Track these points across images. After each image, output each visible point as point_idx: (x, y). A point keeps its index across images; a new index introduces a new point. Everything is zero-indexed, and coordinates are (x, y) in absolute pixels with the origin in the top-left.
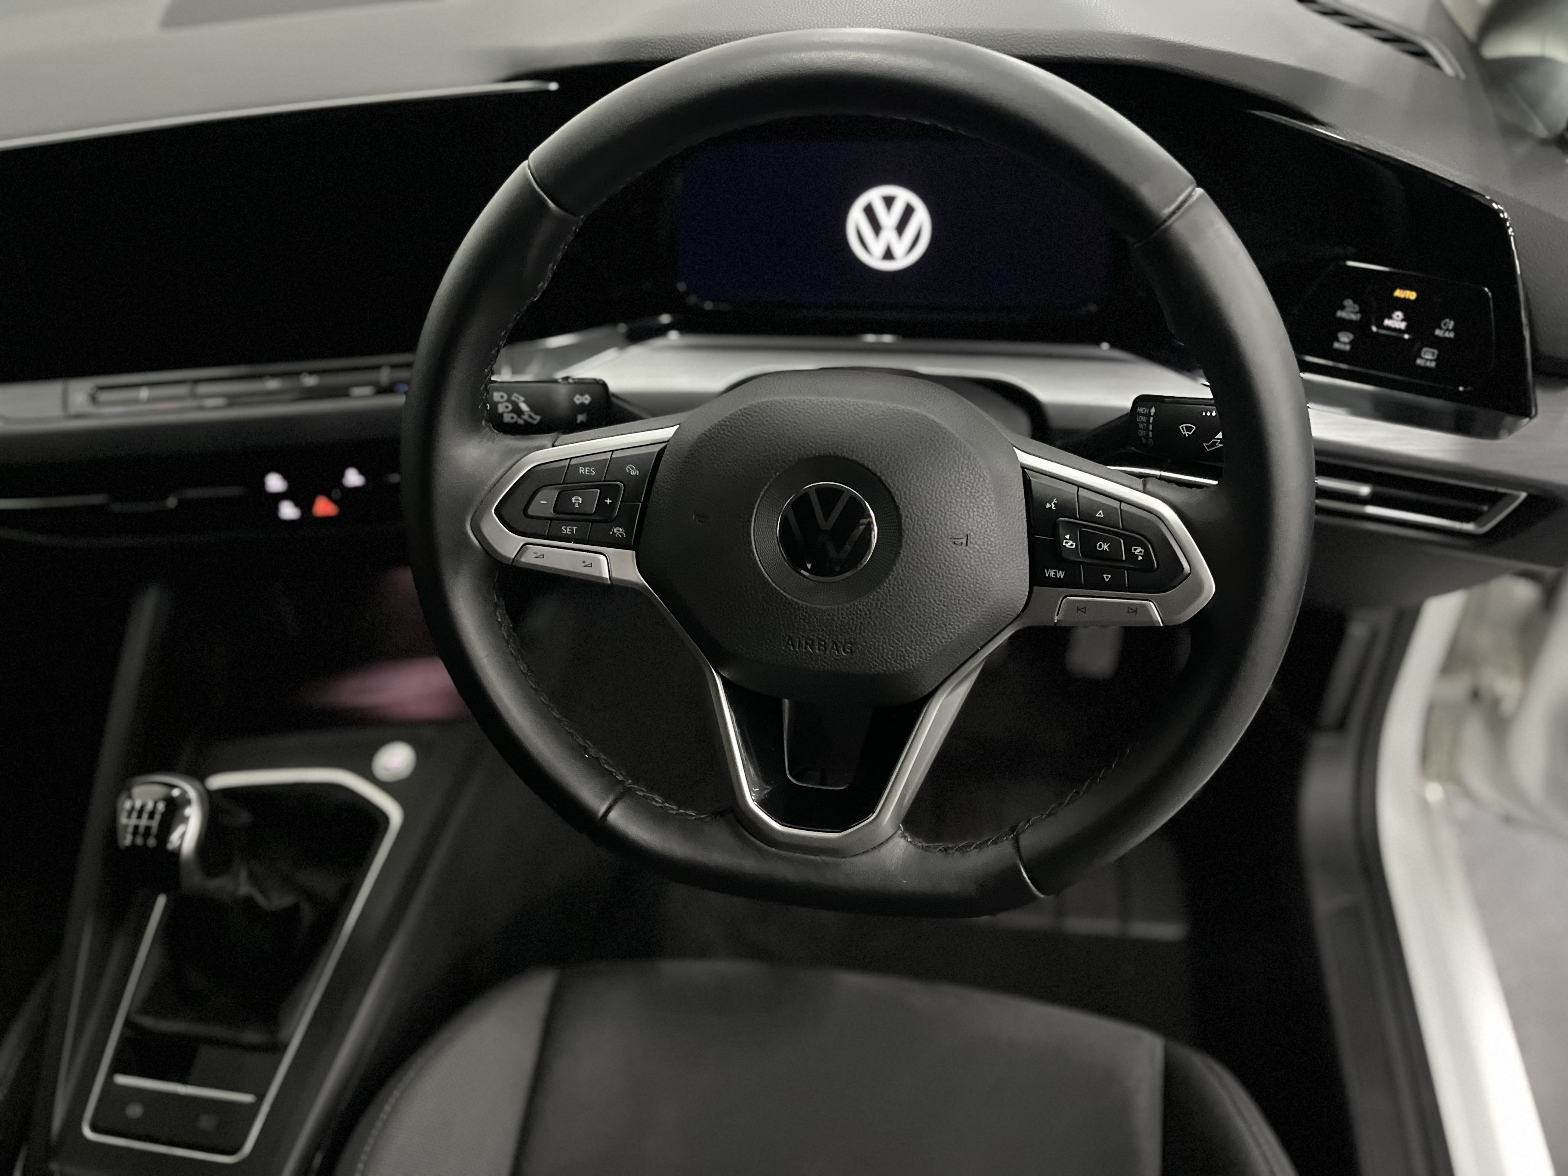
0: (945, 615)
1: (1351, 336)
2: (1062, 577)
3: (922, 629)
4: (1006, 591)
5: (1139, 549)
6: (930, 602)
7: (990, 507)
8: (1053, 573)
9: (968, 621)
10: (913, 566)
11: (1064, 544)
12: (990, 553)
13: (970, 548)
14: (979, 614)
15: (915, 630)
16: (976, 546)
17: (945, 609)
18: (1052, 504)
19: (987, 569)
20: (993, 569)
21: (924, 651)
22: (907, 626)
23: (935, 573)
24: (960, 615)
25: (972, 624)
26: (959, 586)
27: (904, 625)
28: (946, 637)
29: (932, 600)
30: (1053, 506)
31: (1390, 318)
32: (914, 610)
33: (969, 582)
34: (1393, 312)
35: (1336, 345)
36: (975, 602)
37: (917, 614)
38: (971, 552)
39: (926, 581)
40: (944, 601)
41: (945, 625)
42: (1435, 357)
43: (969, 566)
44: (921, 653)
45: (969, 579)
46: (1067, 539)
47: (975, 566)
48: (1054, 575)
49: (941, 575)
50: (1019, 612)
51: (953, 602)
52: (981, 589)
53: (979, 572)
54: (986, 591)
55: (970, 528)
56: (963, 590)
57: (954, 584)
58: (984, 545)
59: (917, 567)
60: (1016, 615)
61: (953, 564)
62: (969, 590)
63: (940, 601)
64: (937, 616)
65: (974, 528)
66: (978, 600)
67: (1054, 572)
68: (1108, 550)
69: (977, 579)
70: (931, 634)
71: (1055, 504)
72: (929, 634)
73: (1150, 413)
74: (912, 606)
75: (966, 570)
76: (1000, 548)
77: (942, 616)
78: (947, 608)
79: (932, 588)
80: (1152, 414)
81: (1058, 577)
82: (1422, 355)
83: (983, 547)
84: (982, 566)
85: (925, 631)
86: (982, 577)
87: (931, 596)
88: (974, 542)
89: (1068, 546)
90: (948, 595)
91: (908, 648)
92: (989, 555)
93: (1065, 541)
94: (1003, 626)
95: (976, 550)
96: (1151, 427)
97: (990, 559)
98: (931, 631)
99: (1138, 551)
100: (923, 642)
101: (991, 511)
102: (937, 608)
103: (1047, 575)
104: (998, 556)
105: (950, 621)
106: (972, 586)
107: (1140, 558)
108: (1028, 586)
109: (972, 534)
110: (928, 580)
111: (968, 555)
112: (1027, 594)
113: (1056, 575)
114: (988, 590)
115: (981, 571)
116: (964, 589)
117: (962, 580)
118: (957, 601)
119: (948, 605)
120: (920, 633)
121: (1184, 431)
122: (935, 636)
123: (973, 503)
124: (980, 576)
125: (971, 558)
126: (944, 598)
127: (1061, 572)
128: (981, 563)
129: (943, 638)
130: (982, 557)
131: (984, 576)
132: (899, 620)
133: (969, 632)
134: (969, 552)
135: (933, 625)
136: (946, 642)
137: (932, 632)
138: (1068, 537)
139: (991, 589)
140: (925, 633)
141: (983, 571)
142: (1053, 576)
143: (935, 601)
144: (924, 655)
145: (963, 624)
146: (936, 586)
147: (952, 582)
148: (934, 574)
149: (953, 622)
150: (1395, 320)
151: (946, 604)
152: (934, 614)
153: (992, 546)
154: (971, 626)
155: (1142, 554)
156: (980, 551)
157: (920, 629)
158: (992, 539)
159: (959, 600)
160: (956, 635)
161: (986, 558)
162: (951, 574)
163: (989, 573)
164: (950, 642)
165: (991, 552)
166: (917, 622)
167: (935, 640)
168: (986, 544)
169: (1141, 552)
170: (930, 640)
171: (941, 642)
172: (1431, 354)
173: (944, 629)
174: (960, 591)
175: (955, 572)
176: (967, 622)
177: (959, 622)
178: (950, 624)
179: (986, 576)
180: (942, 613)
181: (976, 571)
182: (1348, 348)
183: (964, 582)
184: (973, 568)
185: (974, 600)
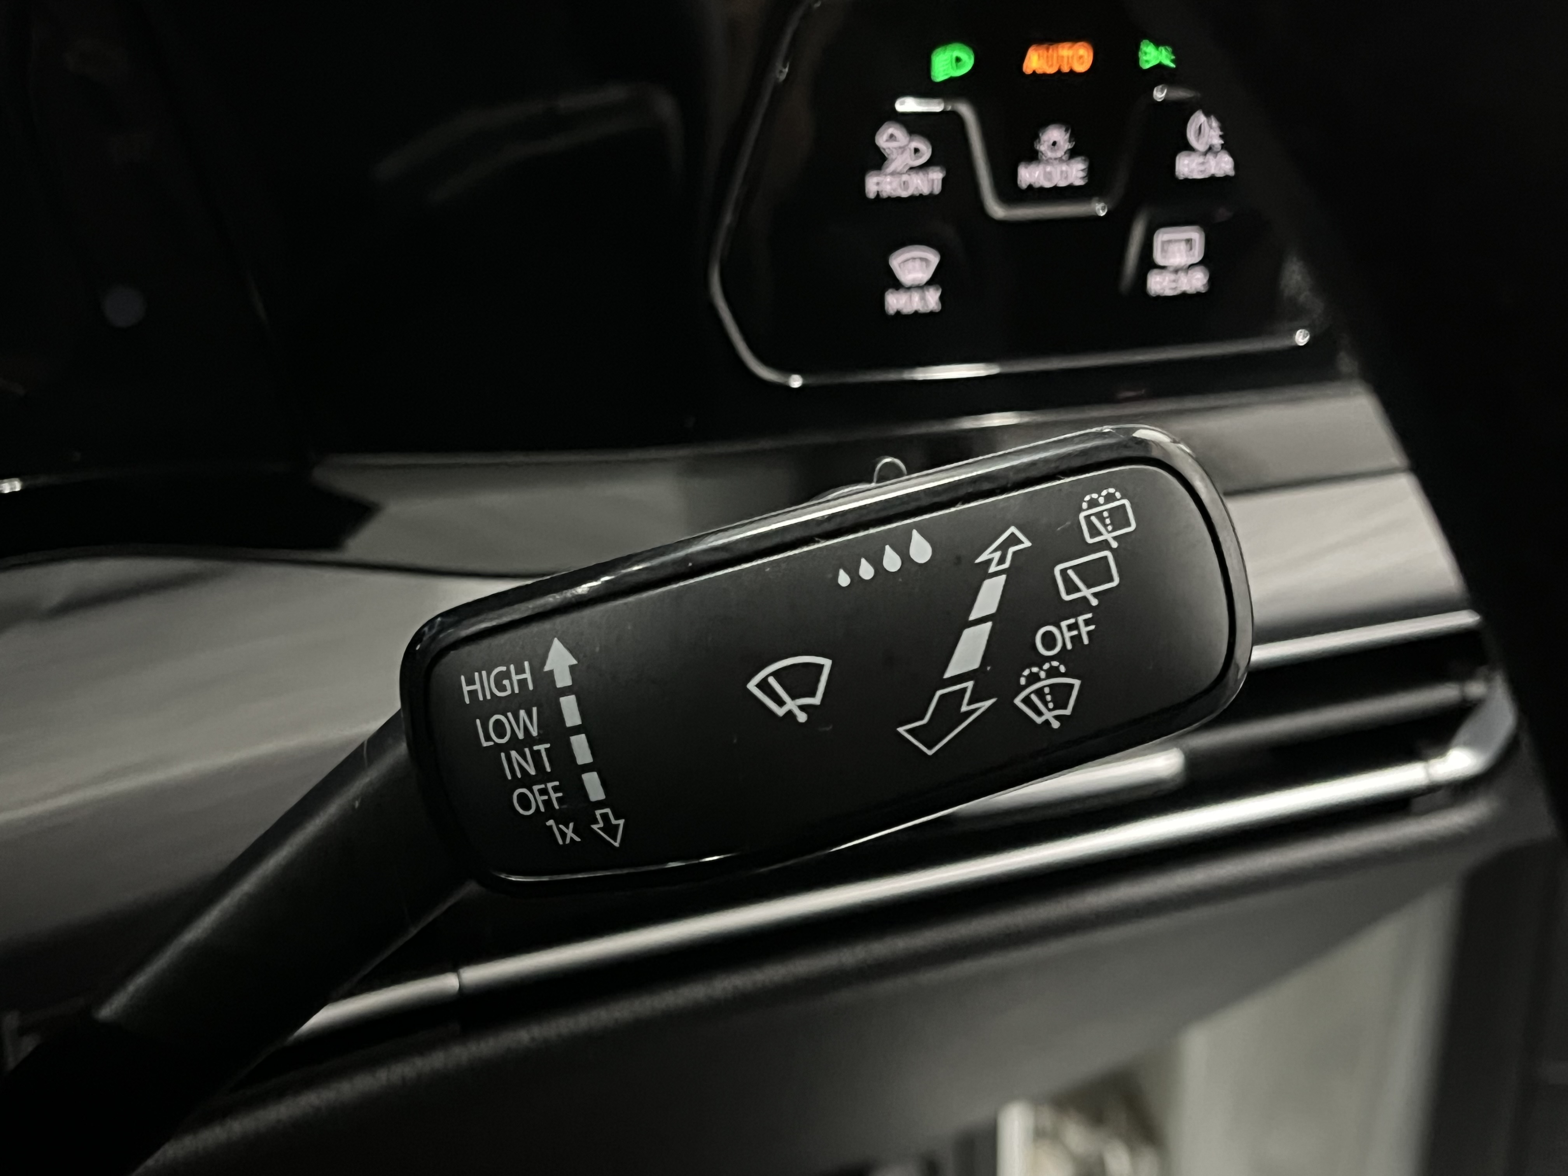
1: (934, 258)
31: (1033, 157)
34: (1036, 137)
35: (895, 302)
42: (1197, 254)
73: (544, 679)
80: (563, 680)
82: (1159, 257)
121: (781, 703)
150: (1048, 162)
172: (1183, 246)
182: (931, 300)
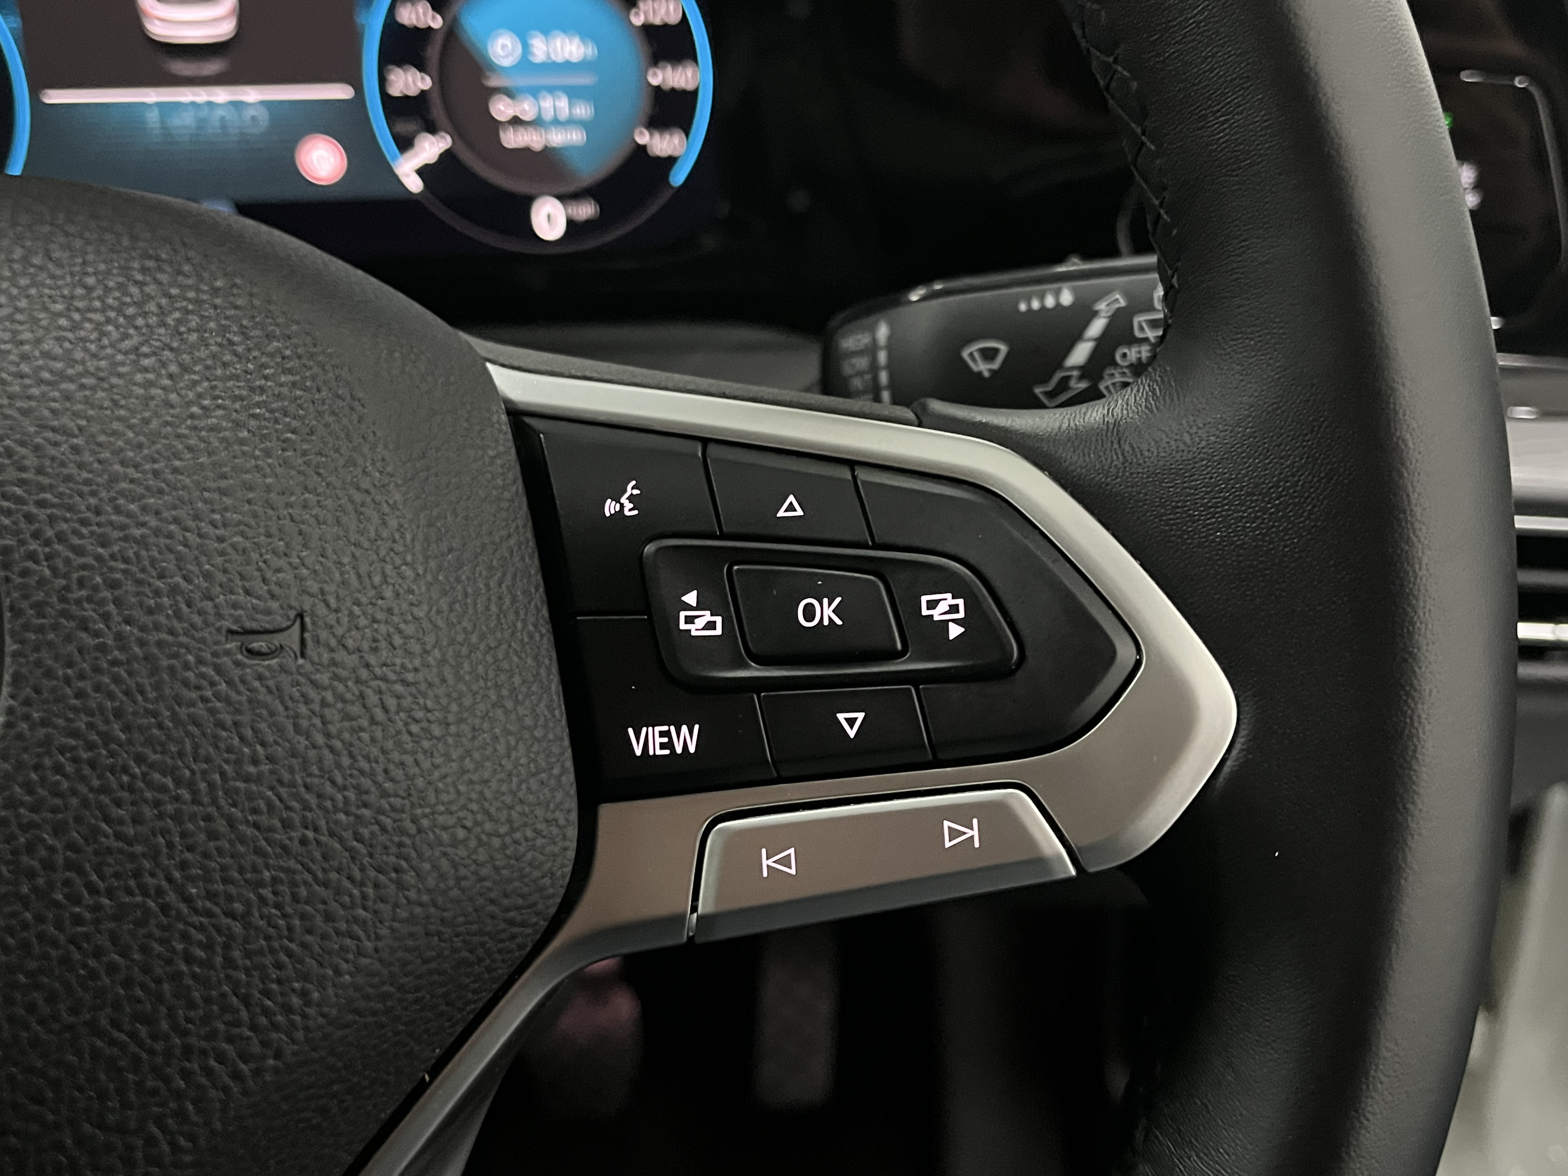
0: (237, 954)
2: (692, 749)
3: (143, 1031)
4: (488, 826)
5: (947, 600)
6: (165, 908)
7: (386, 509)
8: (659, 740)
9: (344, 966)
10: (75, 760)
11: (683, 626)
12: (404, 682)
13: (319, 666)
14: (384, 932)
15: (113, 1042)
16: (341, 655)
17: (237, 928)
18: (624, 500)
19: (399, 744)
20: (426, 744)
21: (163, 1129)
22: (70, 1028)
23: (178, 782)
24: (304, 945)
25: (361, 980)
26: (287, 825)
27: (56, 1026)
28: (256, 1048)
29: (172, 897)
30: (628, 505)
32: (98, 953)
33: (328, 804)
36: (362, 884)
37: (112, 968)
38: (324, 678)
39: (137, 820)
40: (230, 898)
41: (246, 1001)
43: (320, 739)
44: (151, 1141)
45: (329, 789)
46: (689, 607)
47: (346, 736)
48: (663, 746)
49: (203, 786)
50: (553, 911)
51: (266, 892)
52: (384, 829)
53: (367, 758)
54: (403, 832)
55: (313, 586)
56: (303, 841)
57: (264, 820)
58: (375, 650)
59: (92, 763)
60: (544, 924)
61: (249, 733)
62: (332, 834)
63: (211, 896)
64: (201, 963)
65: (330, 588)
66: (372, 873)
67: (662, 734)
68: (839, 622)
69: (357, 787)
70: (187, 1050)
71: (631, 498)
72: (178, 1052)
73: (874, 341)
74: (87, 937)
75: (312, 753)
76: (443, 661)
77: (229, 962)
78: (247, 926)
79: (170, 845)
80: (883, 342)
81: (679, 750)
83: (372, 660)
84: (379, 734)
85: (154, 1037)
86: (380, 778)
87: (170, 880)
88: (333, 643)
89: (696, 629)
90: (241, 870)
91: (87, 1128)
92: (399, 688)
93: (683, 614)
94: (504, 971)
95: (344, 673)
96: (884, 377)
97: (407, 702)
98: (185, 1033)
99: (943, 607)
100: (154, 1092)
101: (393, 523)
102: (201, 928)
103: (638, 752)
104: (441, 691)
105: (265, 978)
106: (342, 817)
107: (955, 631)
108: (572, 804)
109: (321, 610)
110: (148, 812)
111: (312, 694)
112: (573, 833)
113: (669, 745)
114: (412, 829)
115: (375, 751)
116: (310, 834)
117: (297, 797)
118: (284, 889)
119: (248, 914)
120: (133, 1048)
122: (203, 1052)
123: (314, 491)
124: (372, 774)
125: (324, 703)
126: (226, 881)
127: (684, 729)
128: (373, 721)
129: (244, 1057)
130: (373, 699)
131: (386, 771)
132: (31, 1008)
133: (358, 1012)
134: (314, 684)
135: (191, 1005)
136: (257, 1073)
137: (193, 1040)
138: (691, 598)
139: (425, 823)
140: (159, 1047)
141: (384, 752)
142: (659, 752)
143: (188, 900)
144: (166, 1148)
145: (321, 983)
146: (183, 835)
147: (255, 811)
148: (169, 782)
149: (279, 981)
151: (238, 907)
152: (189, 959)
153: (409, 653)
154: (357, 988)
155: (961, 615)
156: (364, 674)
157: (133, 1035)
158: (409, 629)
159: (294, 884)
160: (300, 1035)
161: (391, 703)
162: (247, 779)
163: (409, 760)
164: (276, 1071)
165: (410, 677)
166: (117, 1006)
167: (209, 1072)
168: (383, 644)
169: (954, 609)
170: (186, 1074)
171: (237, 1076)
173: (244, 1015)
174: (295, 846)
175: (266, 768)
176: (338, 972)
177: (305, 977)
178: (267, 994)
179: (398, 773)
180: (226, 947)
181: (352, 756)
183: (307, 807)
184: (338, 744)
185: (357, 875)
